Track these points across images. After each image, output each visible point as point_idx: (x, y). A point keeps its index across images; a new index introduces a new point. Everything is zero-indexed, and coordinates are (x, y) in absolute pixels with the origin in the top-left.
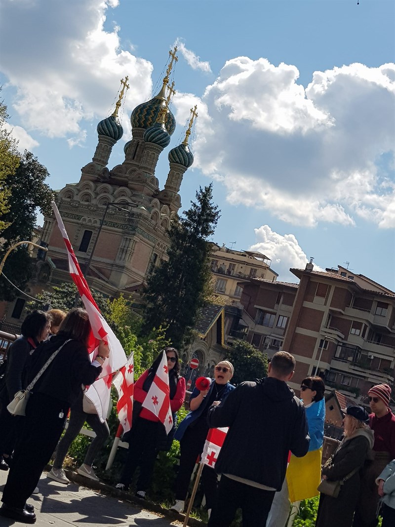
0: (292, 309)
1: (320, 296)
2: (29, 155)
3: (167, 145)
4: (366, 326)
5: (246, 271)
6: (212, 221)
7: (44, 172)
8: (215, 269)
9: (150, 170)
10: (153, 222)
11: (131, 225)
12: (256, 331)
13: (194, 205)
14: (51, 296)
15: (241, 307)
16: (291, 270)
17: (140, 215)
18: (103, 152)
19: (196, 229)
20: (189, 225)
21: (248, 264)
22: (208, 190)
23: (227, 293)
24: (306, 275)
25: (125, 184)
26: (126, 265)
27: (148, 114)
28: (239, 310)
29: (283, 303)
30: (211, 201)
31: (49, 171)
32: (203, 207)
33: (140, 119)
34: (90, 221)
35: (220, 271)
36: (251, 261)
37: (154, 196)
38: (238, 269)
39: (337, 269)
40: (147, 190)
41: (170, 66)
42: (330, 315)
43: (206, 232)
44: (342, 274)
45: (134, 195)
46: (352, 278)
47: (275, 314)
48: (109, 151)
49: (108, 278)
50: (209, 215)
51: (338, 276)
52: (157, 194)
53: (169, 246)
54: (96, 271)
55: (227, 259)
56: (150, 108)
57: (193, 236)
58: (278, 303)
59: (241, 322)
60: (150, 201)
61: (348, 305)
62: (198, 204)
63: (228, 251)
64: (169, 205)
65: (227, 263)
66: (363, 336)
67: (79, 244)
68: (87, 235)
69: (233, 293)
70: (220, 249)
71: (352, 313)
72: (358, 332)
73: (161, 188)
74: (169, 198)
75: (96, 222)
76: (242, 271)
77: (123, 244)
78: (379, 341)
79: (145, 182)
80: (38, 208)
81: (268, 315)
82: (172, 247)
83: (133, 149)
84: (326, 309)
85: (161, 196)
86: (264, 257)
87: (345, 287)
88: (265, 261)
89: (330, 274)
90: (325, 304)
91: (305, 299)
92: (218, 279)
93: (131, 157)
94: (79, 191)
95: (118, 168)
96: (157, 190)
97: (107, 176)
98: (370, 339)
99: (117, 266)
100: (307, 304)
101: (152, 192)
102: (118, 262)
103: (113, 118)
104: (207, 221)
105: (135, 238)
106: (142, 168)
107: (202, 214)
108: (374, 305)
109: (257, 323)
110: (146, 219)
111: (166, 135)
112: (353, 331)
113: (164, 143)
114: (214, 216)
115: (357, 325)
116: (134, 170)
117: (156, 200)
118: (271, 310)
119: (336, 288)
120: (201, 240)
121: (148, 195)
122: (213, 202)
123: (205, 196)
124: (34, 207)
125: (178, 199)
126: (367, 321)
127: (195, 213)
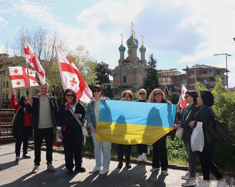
0: (186, 80)
1: (193, 74)
2: (102, 62)
3: (138, 47)
4: (208, 78)
5: (172, 74)
6: (155, 63)
7: (107, 65)
8: (164, 76)
9: (135, 55)
10: (141, 69)
11: (135, 71)
12: (179, 89)
13: (149, 60)
14: (118, 96)
15: (173, 84)
16: (183, 70)
17: (136, 68)
18: (122, 55)
19: (152, 67)
20: (150, 66)
21: (172, 72)
22: (152, 55)
23: (169, 81)
24: (187, 70)
25: (130, 61)
26: (137, 82)
27: (130, 41)
28: (173, 85)
29: (184, 79)
30: (153, 58)
31: (108, 64)
32: (152, 60)
33: (129, 43)
34: (124, 74)
35: (165, 77)
36: (173, 71)
37: (139, 62)
38: (170, 74)
39: (195, 65)
40: (136, 61)
41: (132, 27)
42: (197, 78)
43: (155, 66)
44: (197, 66)
45: (133, 63)
46: (200, 66)
47: (182, 83)
48: (124, 54)
49: (133, 87)
50: (154, 62)
51: (196, 67)
52: (139, 61)
53: (146, 74)
54: (130, 87)
55: (166, 73)
56: (130, 39)
57: (151, 69)
58: (182, 79)
59: (174, 88)
60: (138, 63)
61: (201, 74)
62: (151, 60)
63: (166, 71)
64: (143, 63)
65: (166, 74)
66: (208, 81)
67: (123, 81)
68: (125, 78)
69: (170, 81)
70: (163, 71)
71: (203, 76)
72: (206, 80)
73: (140, 59)
74: (143, 61)
75: (126, 74)
76: (171, 75)
77: (134, 77)
78: (212, 81)
79: (135, 59)
80: (109, 75)
81: (181, 84)
82: (147, 74)
83: (129, 52)
84: (195, 77)
85: (141, 61)
86: (176, 69)
87: (199, 69)
88: (176, 70)
89: (193, 67)
90: (195, 76)
91: (189, 76)
92: (165, 79)
93: (130, 54)
94: (119, 67)
95: (127, 58)
96: (139, 60)
97: (125, 61)
98: (210, 81)
99: (135, 83)
100: (190, 77)
101: (138, 61)
102: (134, 82)
103: (122, 45)
104: (154, 63)
105: (137, 75)
106: (133, 56)
107: (152, 62)
108: (208, 71)
109: (178, 87)
110: (138, 69)
111: (137, 45)
112: (204, 80)
113: (137, 47)
114: (155, 62)
115: (205, 79)
116: (131, 57)
117: (140, 63)
118: (181, 82)
119: (196, 70)
120: (154, 69)
121: (137, 62)
122: (154, 58)
123: (151, 57)
124: (108, 75)
125: (146, 61)
126: (208, 76)
127: (150, 63)
